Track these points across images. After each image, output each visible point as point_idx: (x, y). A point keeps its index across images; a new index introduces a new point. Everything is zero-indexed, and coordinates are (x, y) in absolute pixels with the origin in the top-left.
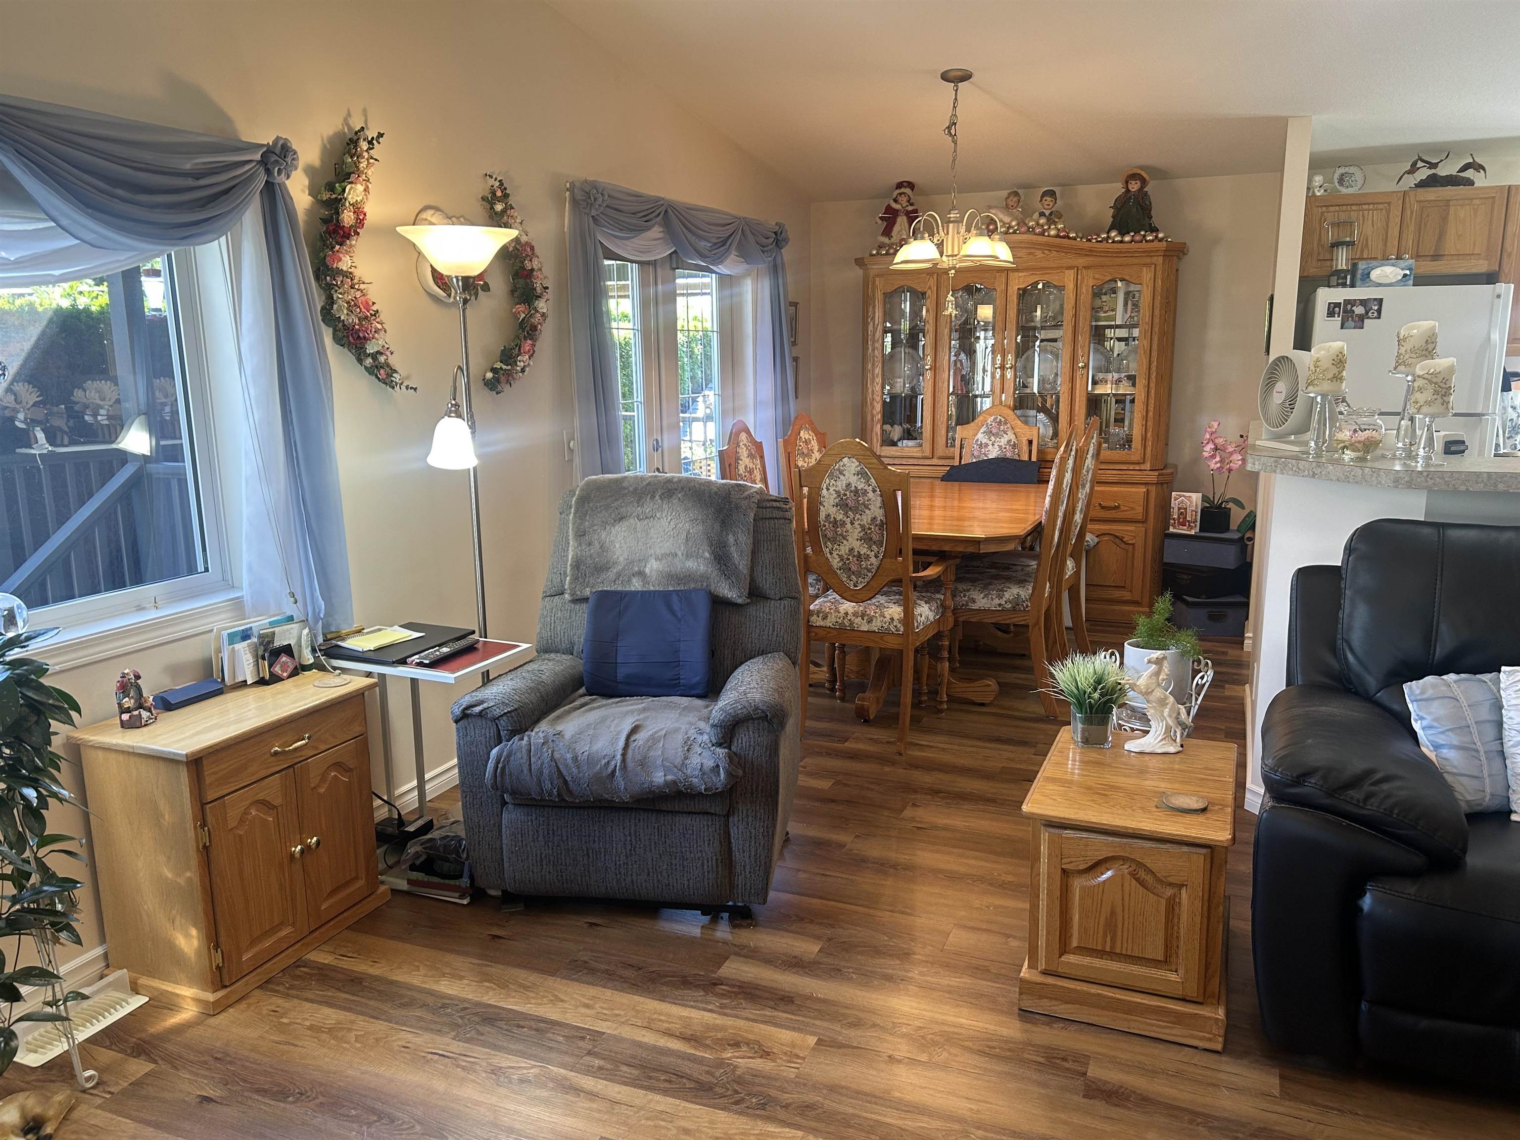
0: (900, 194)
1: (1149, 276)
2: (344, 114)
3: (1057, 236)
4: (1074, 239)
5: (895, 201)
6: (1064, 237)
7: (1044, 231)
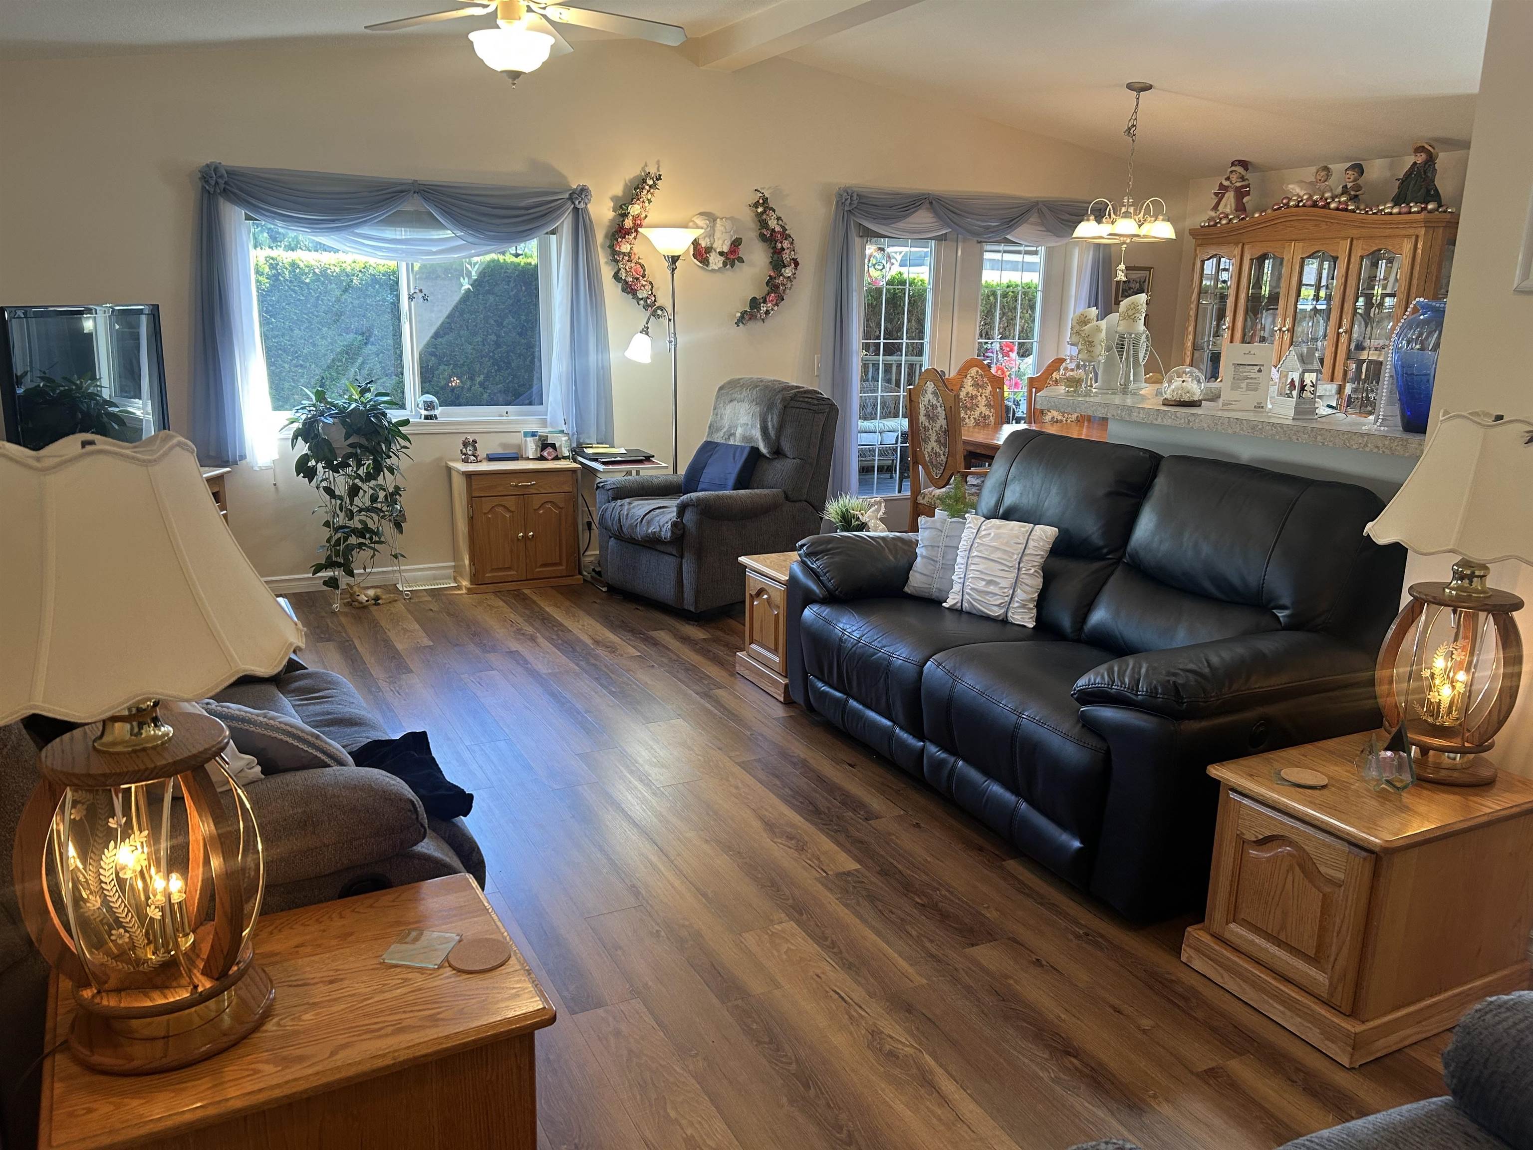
0: (1231, 172)
1: (1409, 247)
2: (642, 165)
3: (1337, 209)
4: (1353, 211)
5: (1228, 179)
6: (1342, 210)
7: (1329, 203)
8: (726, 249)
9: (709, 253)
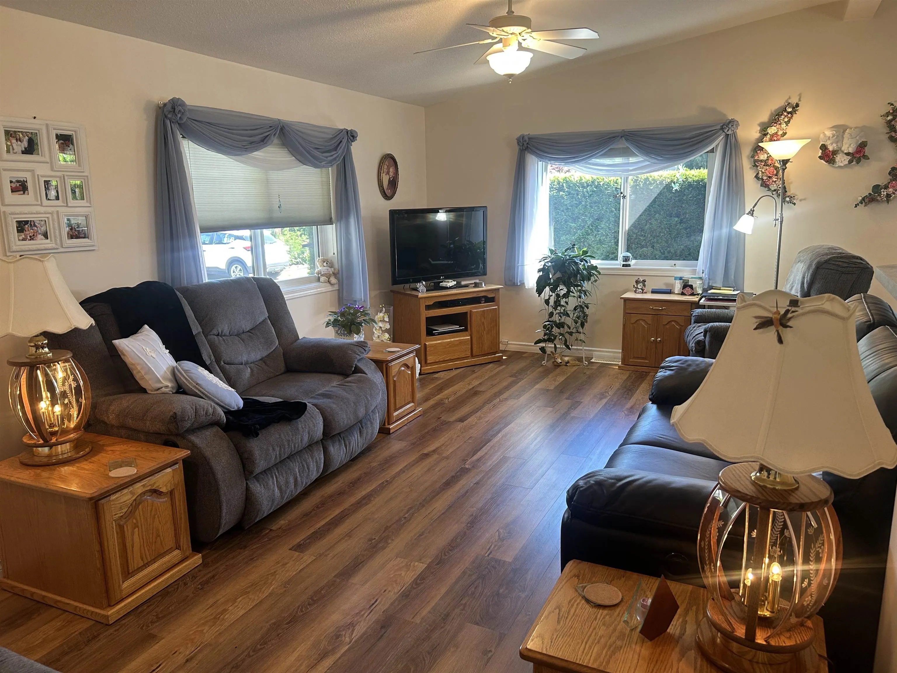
2: (787, 98)
8: (851, 150)
9: (835, 154)
